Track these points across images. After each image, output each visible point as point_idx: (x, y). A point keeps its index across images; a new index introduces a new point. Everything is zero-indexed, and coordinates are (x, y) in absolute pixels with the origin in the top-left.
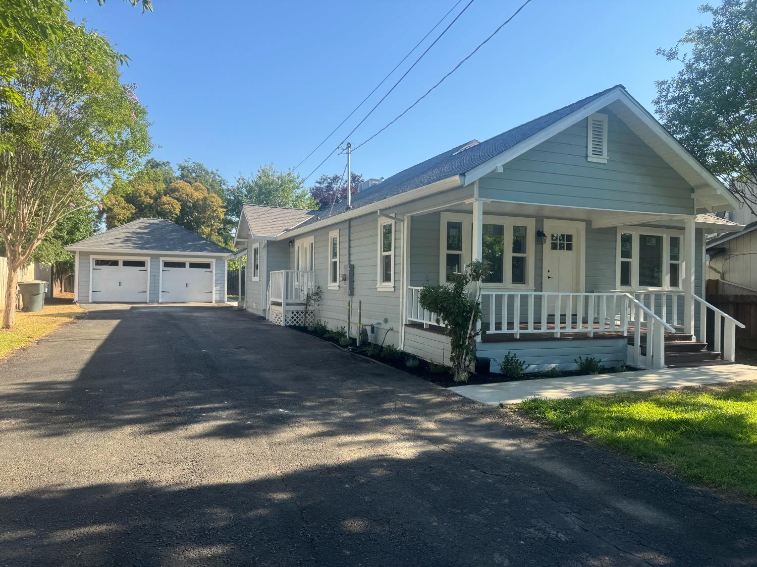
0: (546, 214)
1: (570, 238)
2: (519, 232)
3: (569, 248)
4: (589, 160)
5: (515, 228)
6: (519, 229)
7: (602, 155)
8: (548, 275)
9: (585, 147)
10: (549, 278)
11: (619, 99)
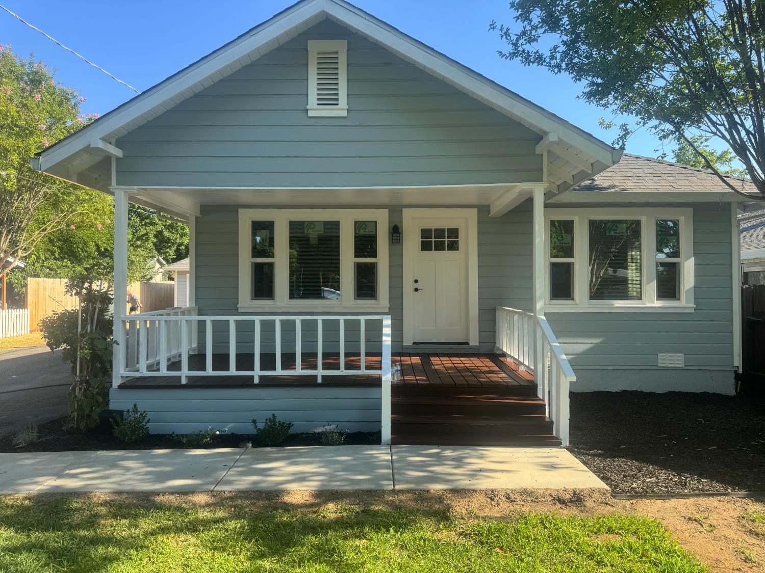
0: (407, 201)
1: (454, 233)
2: (365, 228)
3: (453, 246)
4: (311, 114)
5: (359, 223)
6: (366, 225)
7: (337, 104)
8: (416, 286)
9: (304, 96)
10: (416, 290)
11: (323, 11)
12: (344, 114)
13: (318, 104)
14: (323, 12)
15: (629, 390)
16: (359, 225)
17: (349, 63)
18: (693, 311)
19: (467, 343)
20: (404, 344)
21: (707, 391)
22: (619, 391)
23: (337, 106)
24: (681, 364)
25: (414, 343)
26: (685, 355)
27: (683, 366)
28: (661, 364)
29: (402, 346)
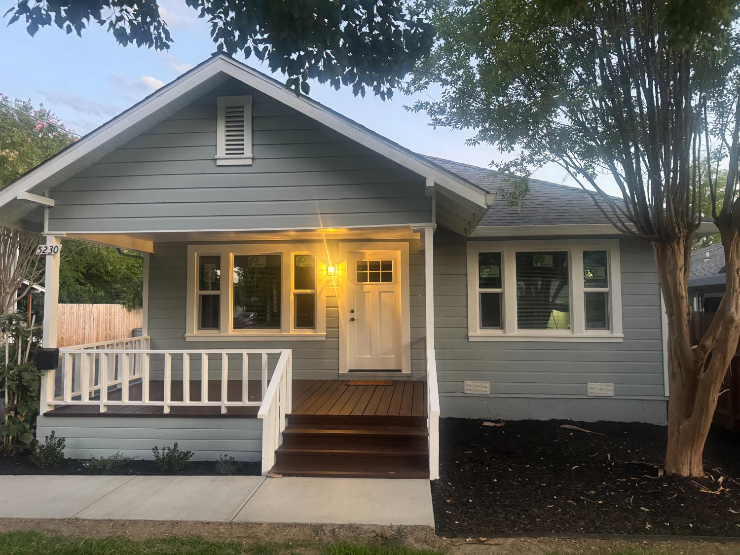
1: (388, 266)
2: (303, 261)
3: (387, 278)
4: (219, 163)
5: (299, 257)
6: (305, 259)
7: (243, 154)
8: (352, 316)
9: (213, 147)
10: (352, 320)
11: (221, 72)
12: (249, 162)
13: (227, 154)
14: (222, 74)
15: (559, 419)
16: (299, 259)
17: (254, 116)
18: (622, 341)
19: (400, 371)
20: (340, 372)
21: (638, 421)
22: (548, 420)
23: (243, 155)
24: (611, 394)
25: (351, 371)
26: (614, 384)
27: (613, 395)
28: (591, 393)
29: (339, 373)
